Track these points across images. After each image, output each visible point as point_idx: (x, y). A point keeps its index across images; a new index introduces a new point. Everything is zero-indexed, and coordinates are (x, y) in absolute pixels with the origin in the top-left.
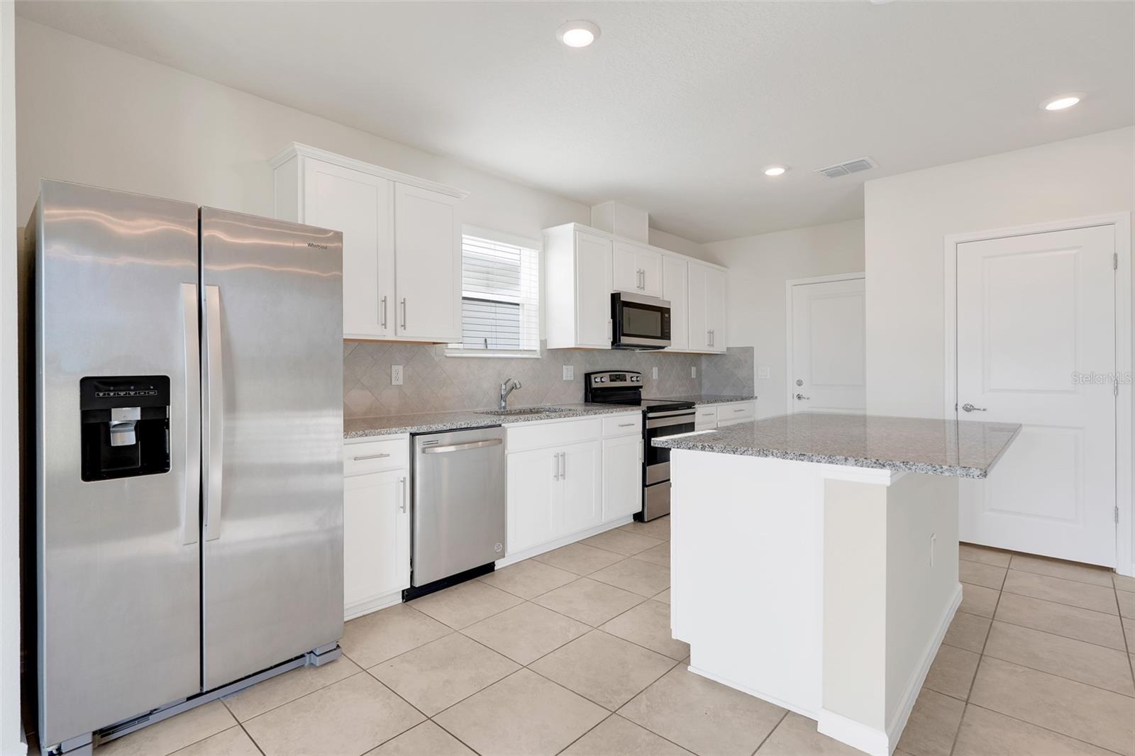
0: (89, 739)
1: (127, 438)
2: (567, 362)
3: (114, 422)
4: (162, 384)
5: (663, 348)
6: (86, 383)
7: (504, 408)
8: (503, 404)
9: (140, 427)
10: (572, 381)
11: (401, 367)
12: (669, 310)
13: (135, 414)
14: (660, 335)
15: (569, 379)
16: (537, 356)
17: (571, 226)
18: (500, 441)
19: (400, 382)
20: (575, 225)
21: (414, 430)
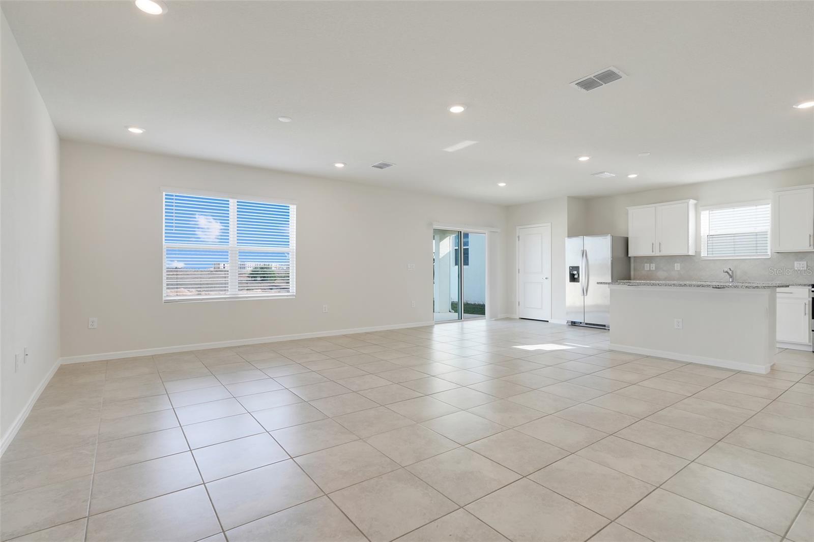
1: (577, 276)
4: (579, 267)
6: (570, 267)
11: (678, 264)
16: (769, 257)
19: (679, 269)
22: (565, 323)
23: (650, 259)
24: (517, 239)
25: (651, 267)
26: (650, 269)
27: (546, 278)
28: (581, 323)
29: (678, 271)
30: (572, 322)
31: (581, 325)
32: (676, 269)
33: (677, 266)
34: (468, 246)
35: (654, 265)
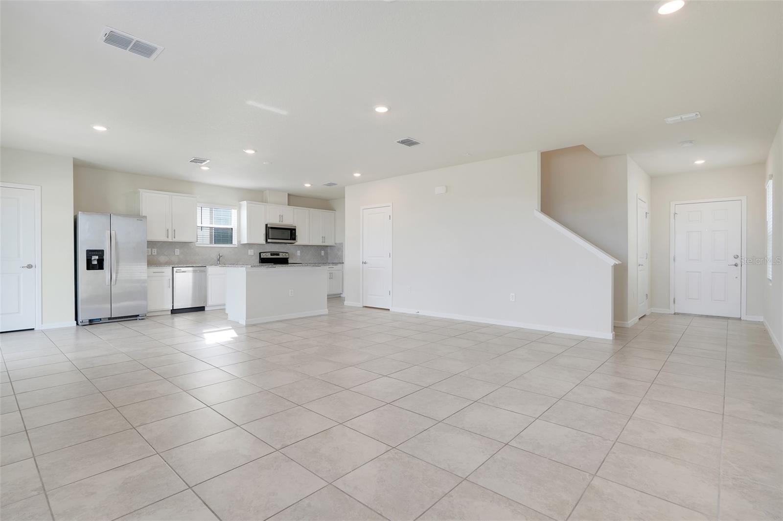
0: (88, 321)
1: (95, 262)
2: (250, 248)
3: (93, 259)
4: (102, 251)
5: (294, 243)
6: (87, 251)
8: (218, 262)
9: (98, 260)
10: (253, 256)
11: (179, 249)
12: (295, 230)
13: (97, 257)
14: (289, 239)
15: (251, 254)
16: (236, 246)
18: (205, 272)
19: (178, 254)
20: (246, 202)
21: (173, 266)
23: (151, 244)
25: (153, 251)
26: (152, 253)
32: (176, 254)
33: (177, 251)
35: (156, 250)
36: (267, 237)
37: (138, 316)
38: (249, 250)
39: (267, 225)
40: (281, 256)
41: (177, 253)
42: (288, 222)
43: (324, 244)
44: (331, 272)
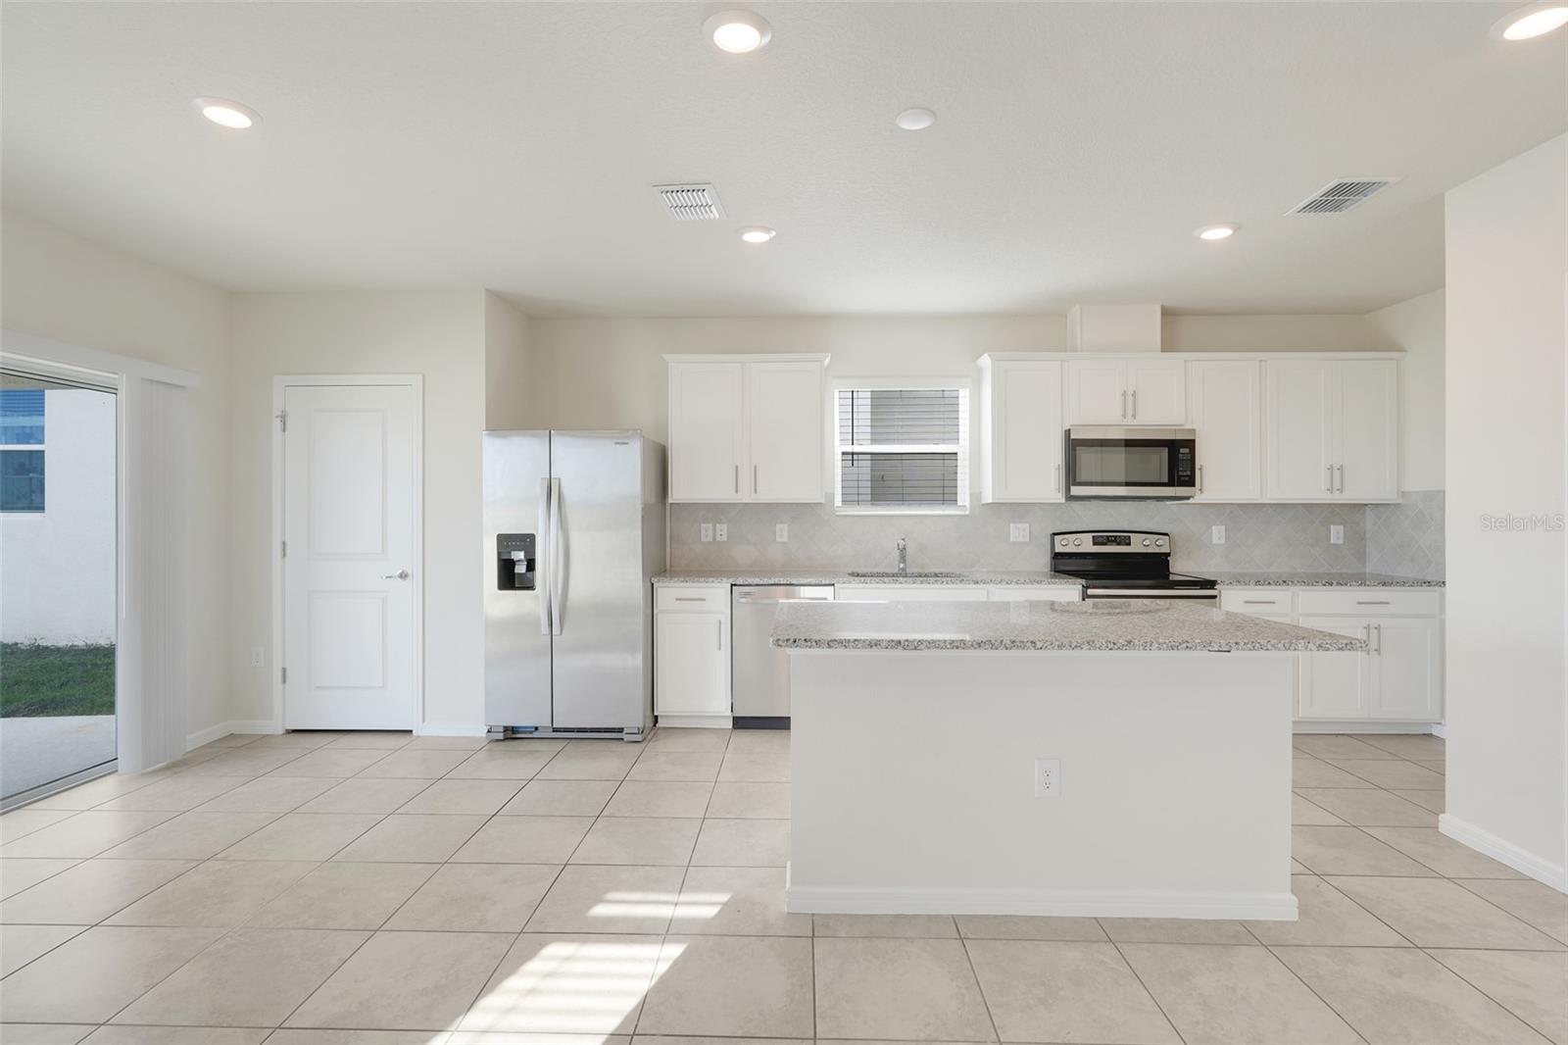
0: (502, 729)
2: (1018, 520)
3: (512, 560)
4: (532, 538)
5: (1188, 498)
6: (500, 537)
7: (903, 569)
8: (902, 565)
10: (1026, 543)
11: (786, 526)
12: (1190, 444)
14: (1166, 481)
15: (1021, 540)
16: (967, 513)
17: (986, 355)
19: (785, 539)
20: (989, 356)
21: (731, 581)
22: (482, 732)
23: (715, 511)
24: (277, 424)
25: (718, 532)
26: (714, 537)
27: (403, 576)
28: (536, 728)
29: (784, 543)
30: (506, 729)
31: (536, 735)
32: (778, 539)
33: (783, 532)
34: (41, 442)
35: (724, 527)
36: (1071, 476)
37: (621, 730)
38: (1012, 525)
39: (1068, 432)
40: (1138, 545)
41: (781, 536)
42: (1159, 416)
43: (1337, 498)
44: (1374, 622)
